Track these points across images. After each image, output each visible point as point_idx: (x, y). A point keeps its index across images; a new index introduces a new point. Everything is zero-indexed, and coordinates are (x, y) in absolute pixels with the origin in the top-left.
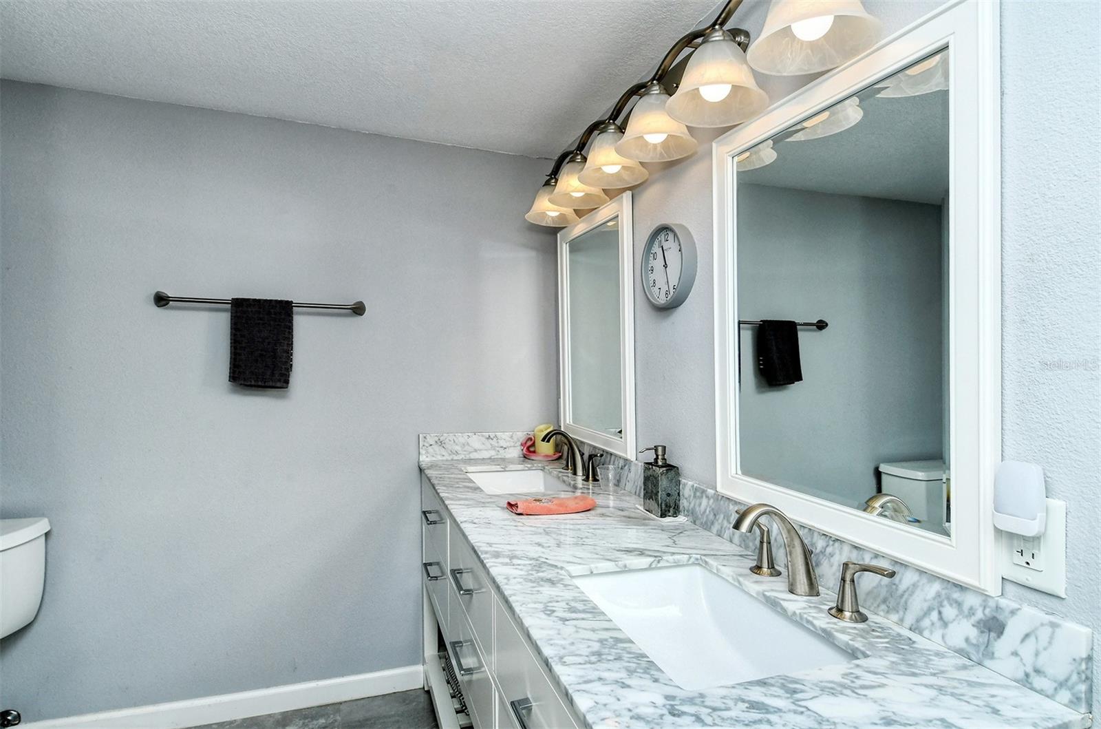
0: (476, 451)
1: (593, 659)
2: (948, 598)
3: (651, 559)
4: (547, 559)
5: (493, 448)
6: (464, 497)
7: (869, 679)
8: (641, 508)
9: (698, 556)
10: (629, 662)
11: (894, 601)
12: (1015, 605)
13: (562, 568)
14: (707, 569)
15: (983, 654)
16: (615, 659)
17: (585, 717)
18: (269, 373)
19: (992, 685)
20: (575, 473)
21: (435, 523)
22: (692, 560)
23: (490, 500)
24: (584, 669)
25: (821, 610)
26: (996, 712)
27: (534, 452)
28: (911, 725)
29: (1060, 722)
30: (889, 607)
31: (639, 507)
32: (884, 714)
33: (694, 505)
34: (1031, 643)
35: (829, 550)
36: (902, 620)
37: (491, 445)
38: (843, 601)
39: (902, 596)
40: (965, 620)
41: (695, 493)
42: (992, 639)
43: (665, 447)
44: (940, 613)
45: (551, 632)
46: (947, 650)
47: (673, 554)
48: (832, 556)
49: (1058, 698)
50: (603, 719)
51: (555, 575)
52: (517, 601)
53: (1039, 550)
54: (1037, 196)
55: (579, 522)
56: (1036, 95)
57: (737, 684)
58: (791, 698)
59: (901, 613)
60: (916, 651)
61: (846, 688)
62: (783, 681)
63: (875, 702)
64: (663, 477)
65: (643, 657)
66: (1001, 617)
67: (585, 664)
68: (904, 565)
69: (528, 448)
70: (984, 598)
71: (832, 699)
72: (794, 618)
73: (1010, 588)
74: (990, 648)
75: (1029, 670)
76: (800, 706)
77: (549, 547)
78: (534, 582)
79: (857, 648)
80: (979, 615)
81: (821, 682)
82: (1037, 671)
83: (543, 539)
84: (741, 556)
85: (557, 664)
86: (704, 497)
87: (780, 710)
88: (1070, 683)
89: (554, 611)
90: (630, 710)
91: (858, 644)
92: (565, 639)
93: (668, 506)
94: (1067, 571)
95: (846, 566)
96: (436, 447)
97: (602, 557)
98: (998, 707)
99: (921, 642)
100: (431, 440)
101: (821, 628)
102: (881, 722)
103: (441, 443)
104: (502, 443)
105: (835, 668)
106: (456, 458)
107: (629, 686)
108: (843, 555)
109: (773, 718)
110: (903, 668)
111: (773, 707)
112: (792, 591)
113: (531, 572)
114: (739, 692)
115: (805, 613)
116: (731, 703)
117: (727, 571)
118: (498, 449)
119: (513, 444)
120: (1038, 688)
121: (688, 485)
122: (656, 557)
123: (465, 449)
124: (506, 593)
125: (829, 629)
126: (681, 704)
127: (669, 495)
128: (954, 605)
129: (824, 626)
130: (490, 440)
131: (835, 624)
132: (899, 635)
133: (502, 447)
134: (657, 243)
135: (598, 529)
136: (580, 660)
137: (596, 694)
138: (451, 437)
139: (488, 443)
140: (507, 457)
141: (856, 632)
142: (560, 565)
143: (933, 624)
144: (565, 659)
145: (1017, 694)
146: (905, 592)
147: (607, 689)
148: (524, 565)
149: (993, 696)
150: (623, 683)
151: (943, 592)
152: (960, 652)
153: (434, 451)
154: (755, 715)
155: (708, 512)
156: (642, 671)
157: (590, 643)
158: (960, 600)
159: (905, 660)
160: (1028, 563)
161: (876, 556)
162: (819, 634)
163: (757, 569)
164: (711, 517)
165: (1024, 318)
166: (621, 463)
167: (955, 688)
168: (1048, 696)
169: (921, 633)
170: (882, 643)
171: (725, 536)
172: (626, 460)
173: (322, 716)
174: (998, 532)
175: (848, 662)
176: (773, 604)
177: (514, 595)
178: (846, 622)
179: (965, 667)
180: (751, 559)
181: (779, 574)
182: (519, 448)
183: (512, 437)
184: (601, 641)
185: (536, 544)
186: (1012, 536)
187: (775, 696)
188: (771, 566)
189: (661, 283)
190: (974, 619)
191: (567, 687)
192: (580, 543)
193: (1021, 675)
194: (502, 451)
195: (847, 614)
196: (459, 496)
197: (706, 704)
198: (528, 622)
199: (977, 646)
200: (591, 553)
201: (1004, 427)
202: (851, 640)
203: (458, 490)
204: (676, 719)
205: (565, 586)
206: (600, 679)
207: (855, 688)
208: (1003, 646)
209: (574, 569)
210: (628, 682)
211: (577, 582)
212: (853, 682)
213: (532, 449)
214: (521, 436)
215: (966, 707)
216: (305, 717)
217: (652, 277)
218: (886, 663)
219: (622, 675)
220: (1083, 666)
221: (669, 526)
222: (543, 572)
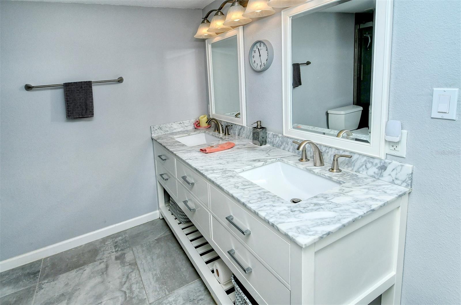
0: (175, 129)
1: (260, 200)
2: (369, 161)
3: (263, 162)
4: (226, 169)
5: (182, 127)
6: (181, 149)
7: (347, 190)
8: (252, 143)
9: (279, 158)
10: (271, 199)
11: (350, 164)
12: (390, 161)
13: (233, 171)
14: (283, 162)
15: (379, 176)
16: (267, 199)
17: (265, 218)
18: (84, 111)
19: (383, 185)
20: (219, 133)
21: (165, 160)
22: (277, 160)
23: (191, 149)
24: (258, 203)
25: (326, 171)
26: (386, 192)
27: (199, 126)
28: (363, 201)
29: (403, 192)
30: (348, 166)
31: (251, 143)
32: (355, 199)
33: (273, 140)
34: (395, 172)
35: (327, 151)
36: (353, 169)
37: (181, 126)
38: (334, 167)
39: (353, 162)
40: (374, 167)
41: (273, 136)
42: (382, 172)
43: (261, 121)
44: (366, 166)
45: (241, 194)
46: (368, 176)
47: (270, 159)
48: (328, 153)
49: (402, 185)
50: (272, 217)
51: (232, 174)
52: (224, 186)
53: (398, 145)
54: (403, 40)
55: (231, 152)
56: (405, 8)
57: (309, 199)
58: (326, 200)
59: (353, 167)
60: (359, 178)
61: (341, 194)
62: (321, 195)
63: (351, 196)
64: (261, 132)
65: (275, 196)
66: (386, 165)
67: (257, 202)
68: (354, 153)
69: (196, 125)
70: (380, 160)
71: (338, 198)
72: (317, 174)
73: (388, 156)
74: (382, 174)
75: (394, 179)
76: (329, 202)
77: (225, 164)
78: (226, 178)
79: (341, 181)
80: (379, 165)
81: (333, 193)
82: (396, 179)
83: (221, 161)
84: (294, 156)
85: (248, 204)
86: (277, 137)
87: (324, 204)
88: (406, 181)
89: (238, 187)
90: (279, 213)
91: (341, 179)
92: (247, 195)
93: (263, 142)
94: (406, 150)
95: (335, 156)
96: (158, 130)
97: (246, 165)
98: (386, 191)
99: (360, 175)
100: (156, 128)
101: (327, 176)
102: (354, 202)
103: (160, 128)
104: (186, 125)
105: (336, 188)
106: (167, 133)
107: (275, 206)
108: (332, 152)
109: (323, 207)
110: (356, 184)
111: (322, 204)
112: (315, 166)
113: (223, 174)
114: (310, 201)
115: (322, 172)
116: (309, 205)
117: (291, 162)
118: (184, 127)
119: (190, 124)
120: (396, 183)
121: (270, 134)
122: (265, 161)
123: (171, 129)
124: (218, 183)
125: (330, 176)
126: (293, 208)
127: (263, 138)
128: (371, 163)
129: (329, 175)
130: (181, 124)
131: (332, 174)
132: (352, 174)
133: (186, 126)
134: (255, 47)
135: (239, 154)
136: (255, 201)
137: (266, 210)
138: (164, 125)
139: (180, 125)
140: (188, 129)
141: (339, 175)
142: (232, 170)
143: (363, 169)
144: (250, 202)
145: (390, 186)
146: (354, 161)
147: (268, 208)
148: (219, 172)
149: (384, 188)
150: (273, 205)
151: (367, 160)
152: (373, 176)
153: (158, 132)
154: (317, 207)
155: (279, 142)
156: (277, 201)
157: (256, 195)
158: (372, 162)
159: (356, 182)
160: (395, 149)
161: (344, 151)
162: (327, 178)
163: (301, 160)
164: (280, 143)
165: (397, 77)
166: (240, 127)
167: (373, 187)
168: (399, 185)
169: (359, 172)
170: (348, 178)
171: (286, 150)
172: (242, 126)
173: (119, 236)
174: (386, 141)
175: (340, 186)
176: (310, 171)
177: (221, 184)
178: (335, 173)
179: (374, 181)
180: (298, 157)
181: (309, 160)
182: (193, 125)
183: (189, 122)
184: (259, 194)
185: (219, 163)
186: (390, 142)
187: (321, 200)
188: (306, 158)
189: (258, 61)
190: (377, 167)
191: (255, 210)
192: (235, 161)
193: (391, 180)
194: (186, 128)
195: (335, 170)
196: (178, 149)
197: (301, 206)
198: (231, 192)
199: (378, 174)
200: (241, 163)
201: (389, 110)
202: (339, 178)
203: (175, 147)
204: (294, 213)
205: (238, 177)
206: (265, 206)
207: (344, 193)
208: (386, 173)
209: (237, 170)
210: (274, 205)
211: (241, 174)
212: (343, 191)
213: (198, 125)
214: (193, 121)
215: (378, 193)
216: (112, 238)
217: (253, 60)
218: (351, 184)
219: (271, 203)
220: (410, 176)
221: (264, 148)
222: (227, 173)
